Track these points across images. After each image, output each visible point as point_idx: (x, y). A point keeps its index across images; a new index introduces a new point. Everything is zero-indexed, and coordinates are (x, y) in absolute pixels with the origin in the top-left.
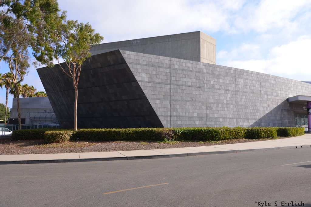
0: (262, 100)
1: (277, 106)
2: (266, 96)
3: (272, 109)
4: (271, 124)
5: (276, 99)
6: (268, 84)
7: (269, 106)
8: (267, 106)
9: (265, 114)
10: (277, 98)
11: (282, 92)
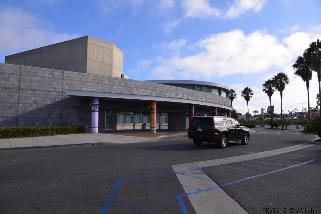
0: (21, 95)
1: (53, 102)
2: (30, 92)
3: (42, 106)
4: (37, 123)
5: (52, 95)
6: (36, 78)
7: (35, 102)
8: (32, 102)
9: (26, 112)
10: (54, 94)
11: (66, 87)
